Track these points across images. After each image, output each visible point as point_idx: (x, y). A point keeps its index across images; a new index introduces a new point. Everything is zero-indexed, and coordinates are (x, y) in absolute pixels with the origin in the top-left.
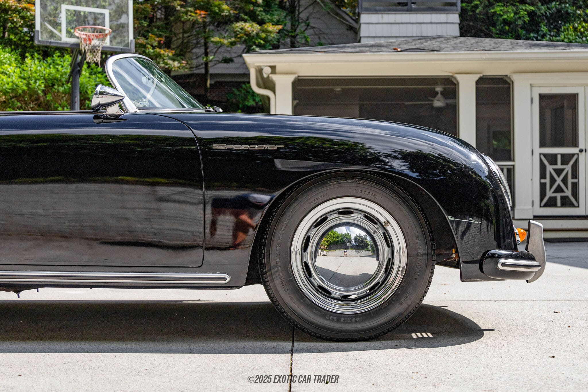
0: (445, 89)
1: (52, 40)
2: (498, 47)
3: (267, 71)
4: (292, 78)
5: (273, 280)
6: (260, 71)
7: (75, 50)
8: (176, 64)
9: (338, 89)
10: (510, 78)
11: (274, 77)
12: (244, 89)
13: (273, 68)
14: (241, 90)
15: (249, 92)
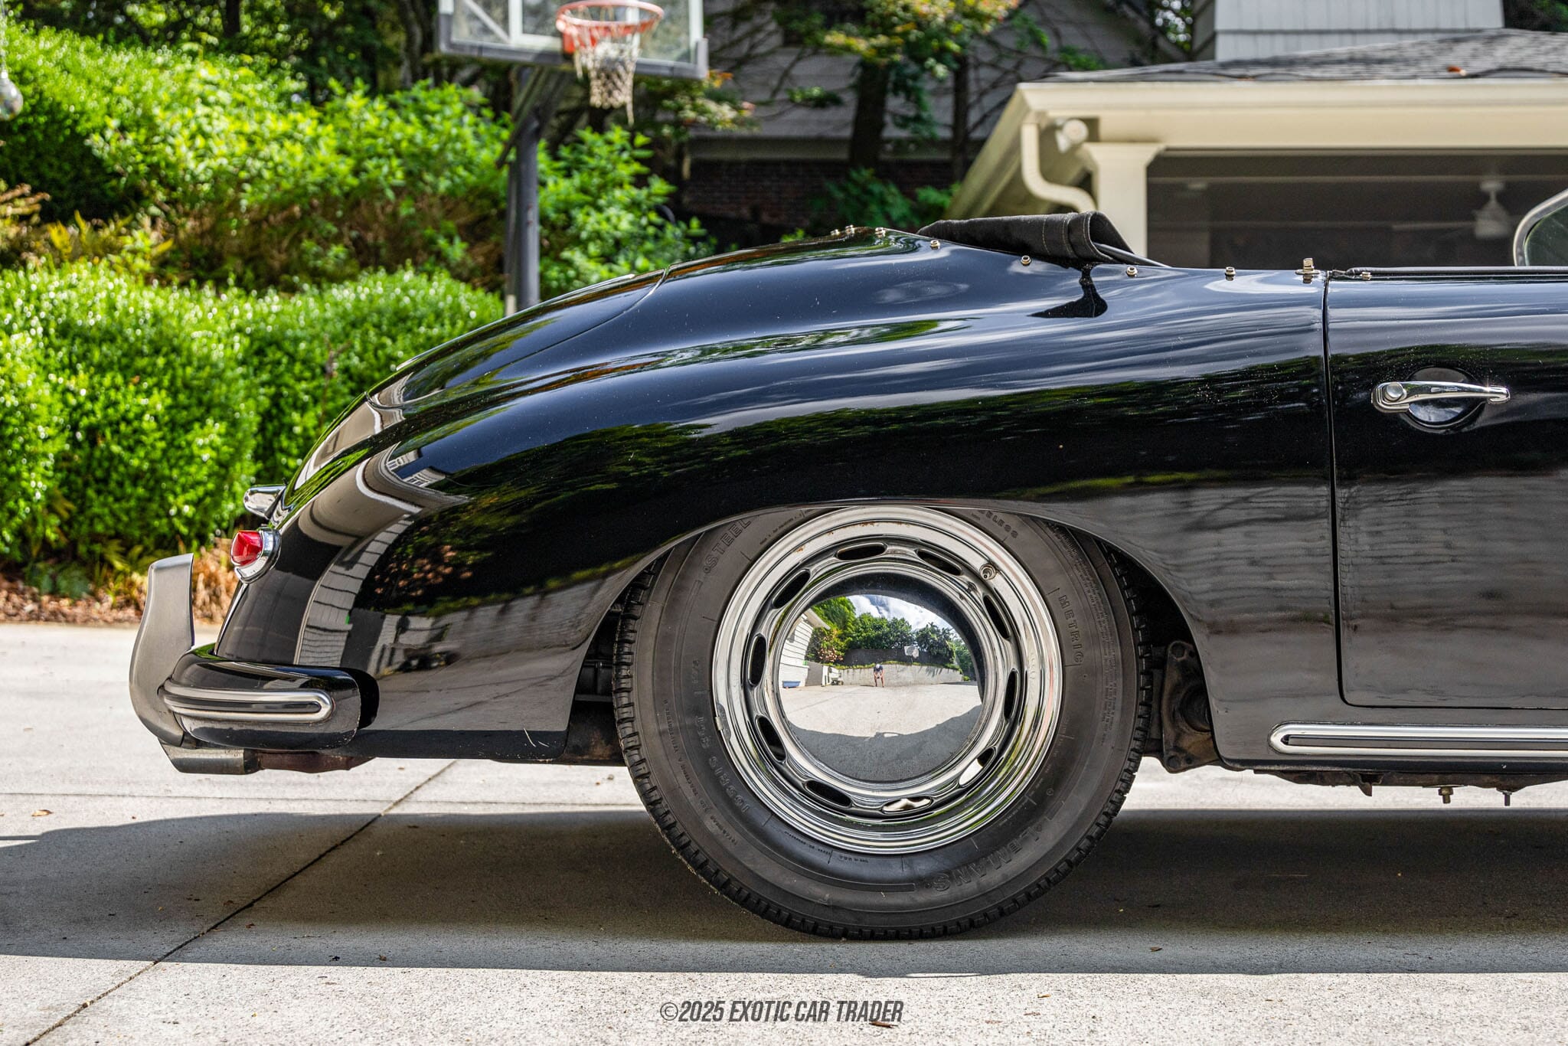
0: (1510, 185)
1: (485, 43)
3: (1072, 133)
4: (1146, 154)
6: (1047, 132)
7: (539, 70)
8: (726, 112)
9: (1198, 184)
11: (1095, 152)
13: (1092, 124)
14: (850, 186)
15: (870, 193)
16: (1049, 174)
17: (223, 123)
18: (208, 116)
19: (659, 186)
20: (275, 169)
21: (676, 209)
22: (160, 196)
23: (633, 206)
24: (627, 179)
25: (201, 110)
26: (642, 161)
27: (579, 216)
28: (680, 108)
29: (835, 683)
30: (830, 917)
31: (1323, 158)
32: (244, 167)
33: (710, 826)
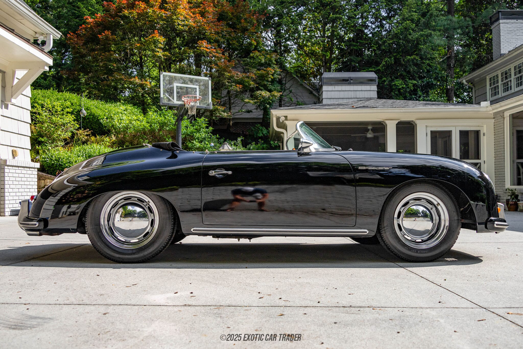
0: (373, 127)
1: (169, 103)
2: (407, 105)
3: (282, 119)
5: (385, 233)
6: (278, 119)
7: (180, 108)
8: (226, 114)
10: (414, 122)
11: (287, 122)
12: (257, 127)
13: (286, 117)
14: (255, 127)
15: (260, 129)
16: (278, 126)
17: (125, 117)
18: (122, 116)
19: (211, 128)
20: (134, 126)
21: (214, 133)
22: (114, 131)
23: (206, 132)
24: (205, 127)
25: (121, 115)
26: (207, 124)
27: (195, 134)
28: (217, 114)
29: (123, 221)
30: (118, 259)
31: (337, 123)
32: (129, 125)
33: (99, 244)
